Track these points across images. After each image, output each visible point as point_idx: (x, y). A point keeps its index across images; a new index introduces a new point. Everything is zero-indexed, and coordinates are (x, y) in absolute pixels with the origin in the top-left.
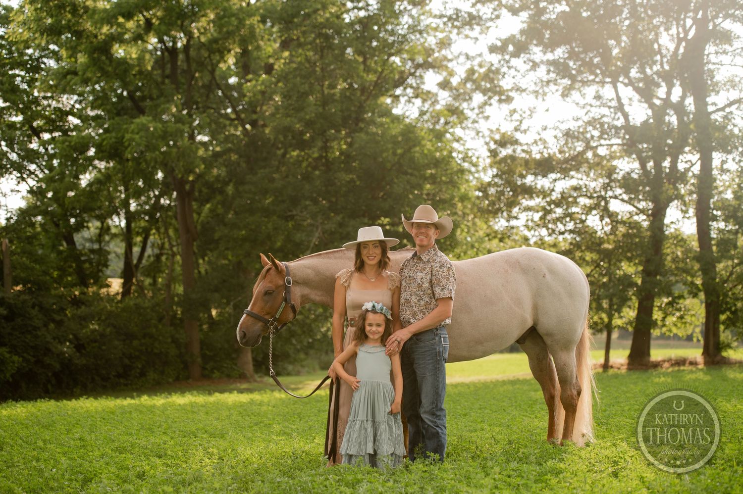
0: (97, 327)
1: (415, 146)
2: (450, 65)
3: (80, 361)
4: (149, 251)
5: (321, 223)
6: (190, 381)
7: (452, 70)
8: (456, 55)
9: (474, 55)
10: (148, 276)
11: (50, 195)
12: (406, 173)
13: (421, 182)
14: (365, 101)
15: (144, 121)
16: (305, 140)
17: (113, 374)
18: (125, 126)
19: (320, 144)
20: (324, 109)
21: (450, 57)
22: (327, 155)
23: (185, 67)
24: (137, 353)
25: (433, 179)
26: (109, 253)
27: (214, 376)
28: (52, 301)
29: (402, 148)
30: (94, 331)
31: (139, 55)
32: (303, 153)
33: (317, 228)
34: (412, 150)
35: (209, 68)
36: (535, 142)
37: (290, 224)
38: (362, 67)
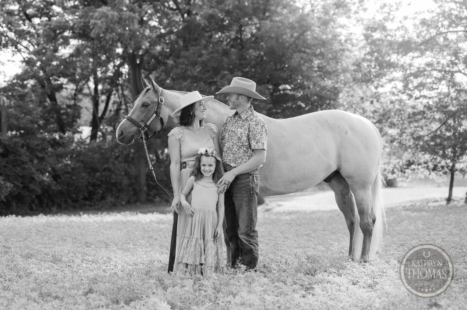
0: (69, 162)
1: (307, 30)
3: (56, 187)
4: (110, 106)
6: (138, 204)
10: (110, 125)
11: (38, 64)
12: (300, 51)
13: (311, 58)
15: (105, 11)
16: (224, 26)
17: (81, 197)
18: (91, 14)
19: (236, 28)
20: (240, 2)
22: (241, 37)
24: (99, 183)
25: (322, 56)
26: (81, 108)
27: (156, 200)
28: (36, 142)
29: (297, 32)
30: (67, 165)
32: (223, 35)
34: (305, 34)
36: (398, 28)
37: (213, 88)
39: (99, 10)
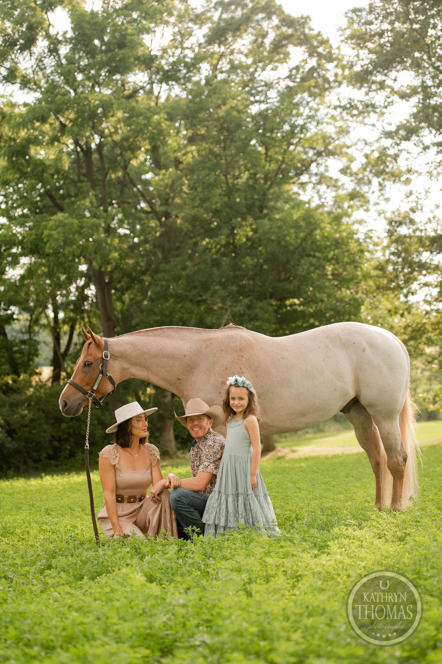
0: (26, 412)
1: (315, 229)
2: (349, 151)
3: (11, 445)
4: (75, 338)
5: (231, 306)
7: (352, 156)
8: (355, 141)
9: (371, 141)
12: (309, 256)
13: (323, 263)
14: (268, 190)
15: (61, 218)
16: (212, 229)
17: (44, 456)
18: (44, 223)
19: (226, 231)
20: (229, 198)
21: (348, 143)
22: (234, 242)
23: (100, 165)
24: (66, 436)
25: (336, 260)
26: (38, 343)
29: (304, 232)
30: (23, 416)
31: (57, 156)
32: (212, 241)
33: (227, 311)
34: (313, 234)
35: (122, 164)
36: (429, 220)
37: (203, 308)
38: (263, 157)
39: (54, 217)
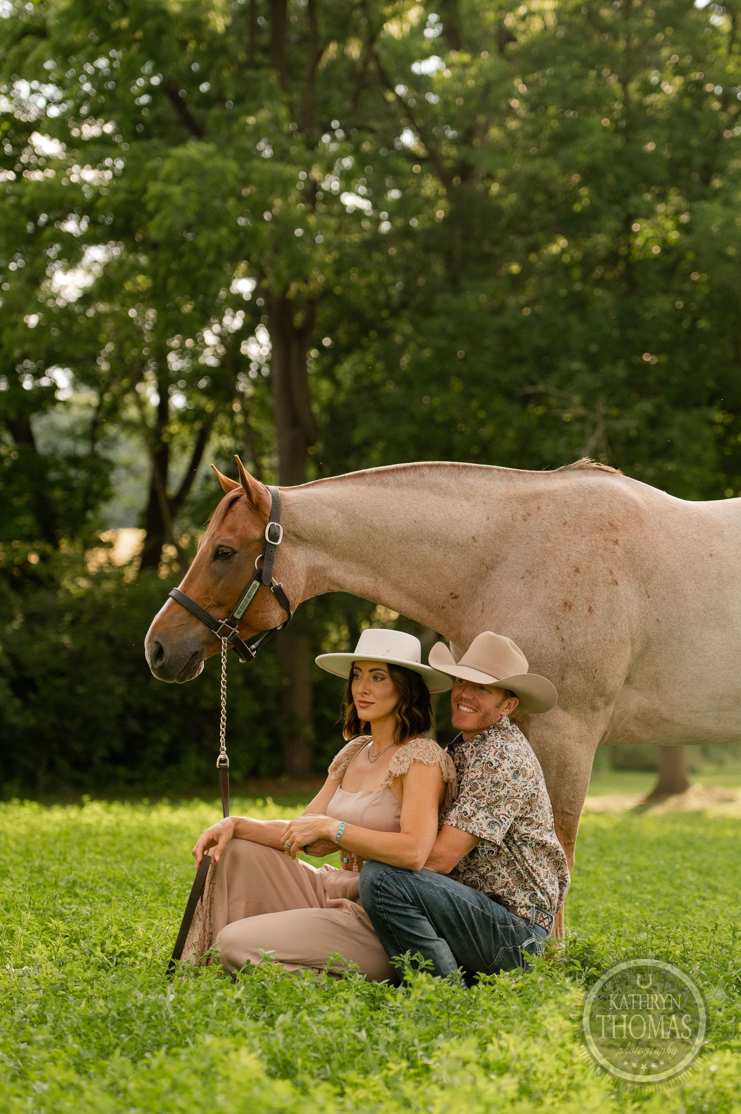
0: (66, 640)
3: (20, 720)
4: (207, 464)
5: (606, 416)
6: (284, 780)
14: (728, 127)
15: (197, 155)
16: (576, 214)
17: (101, 753)
18: (151, 164)
19: (612, 223)
20: (628, 141)
22: (629, 254)
23: (306, 29)
24: (160, 708)
33: (594, 426)
35: (364, 27)
38: (724, 41)
39: (179, 152)
